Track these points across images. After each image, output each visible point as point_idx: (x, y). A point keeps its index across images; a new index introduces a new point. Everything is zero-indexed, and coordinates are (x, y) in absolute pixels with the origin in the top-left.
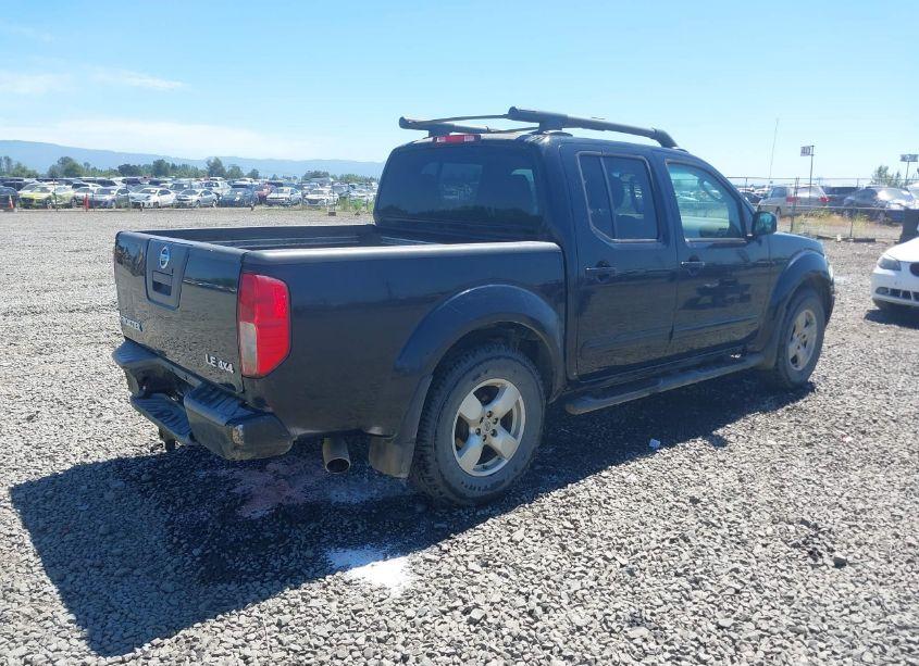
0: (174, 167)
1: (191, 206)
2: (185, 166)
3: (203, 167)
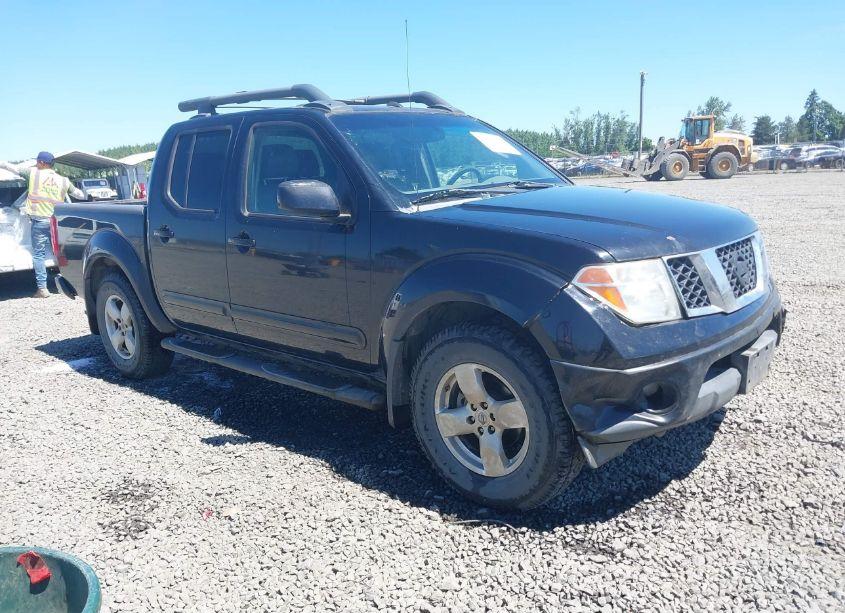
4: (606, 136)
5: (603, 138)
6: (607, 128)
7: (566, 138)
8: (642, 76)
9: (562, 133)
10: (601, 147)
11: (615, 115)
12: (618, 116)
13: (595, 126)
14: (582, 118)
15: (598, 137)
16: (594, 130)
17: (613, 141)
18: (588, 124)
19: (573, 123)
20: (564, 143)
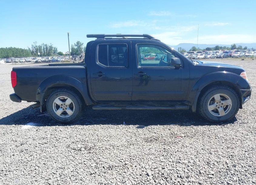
0: (221, 47)
1: (208, 58)
2: (225, 47)
3: (230, 47)
4: (47, 51)
5: (46, 52)
6: (47, 48)
7: (33, 51)
8: (68, 34)
9: (31, 49)
10: (45, 54)
11: (49, 45)
12: (50, 45)
13: (43, 47)
14: (38, 45)
15: (44, 51)
16: (42, 49)
17: (49, 52)
18: (40, 47)
19: (35, 46)
20: (32, 52)
